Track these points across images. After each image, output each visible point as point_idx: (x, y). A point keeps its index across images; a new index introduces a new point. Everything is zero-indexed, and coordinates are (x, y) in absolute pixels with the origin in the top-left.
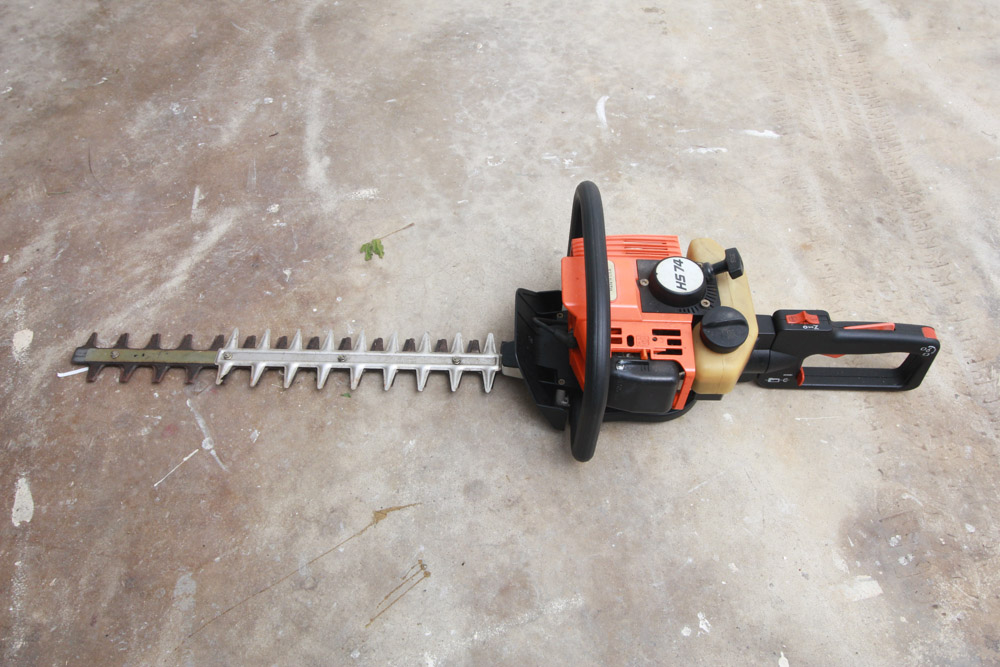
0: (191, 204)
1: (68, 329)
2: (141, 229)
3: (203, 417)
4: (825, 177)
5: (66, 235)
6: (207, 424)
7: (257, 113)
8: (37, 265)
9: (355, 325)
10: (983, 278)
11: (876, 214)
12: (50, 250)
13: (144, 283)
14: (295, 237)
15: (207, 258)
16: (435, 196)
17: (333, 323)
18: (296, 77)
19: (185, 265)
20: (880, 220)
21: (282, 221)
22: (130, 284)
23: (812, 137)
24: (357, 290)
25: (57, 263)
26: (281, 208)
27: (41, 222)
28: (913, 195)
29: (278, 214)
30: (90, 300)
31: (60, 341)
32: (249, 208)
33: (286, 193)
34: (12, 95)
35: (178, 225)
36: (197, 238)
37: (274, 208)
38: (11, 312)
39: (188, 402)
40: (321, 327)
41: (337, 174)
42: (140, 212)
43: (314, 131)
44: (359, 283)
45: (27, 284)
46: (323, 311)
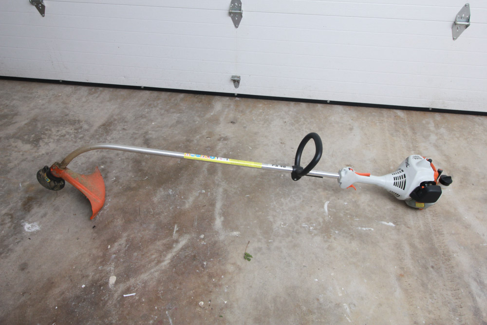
0: (173, 231)
1: (128, 278)
2: (155, 240)
3: (172, 319)
4: (412, 245)
5: (130, 240)
6: (173, 322)
7: (199, 196)
8: (119, 250)
9: (227, 288)
10: (473, 298)
11: (431, 264)
12: (124, 245)
13: (155, 262)
14: (209, 249)
15: (177, 254)
16: (261, 237)
17: (220, 286)
18: (214, 183)
19: (169, 256)
20: (432, 267)
21: (205, 242)
22: (150, 262)
23: (408, 227)
24: (230, 273)
25: (126, 250)
26: (205, 236)
27: (121, 234)
28: (447, 257)
29: (203, 239)
30: (136, 267)
31: (125, 282)
32: (193, 235)
33: (207, 230)
34: (115, 181)
35: (168, 239)
36: (174, 245)
37: (202, 236)
38: (109, 268)
39: (167, 312)
40: (216, 287)
41: (226, 224)
42: (155, 233)
43: (219, 205)
44: (230, 271)
45: (115, 258)
46: (216, 281)
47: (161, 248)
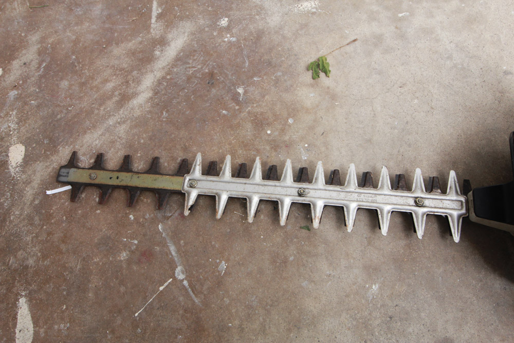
0: (150, 18)
1: (53, 146)
2: (109, 43)
3: (175, 244)
5: (46, 49)
6: (178, 251)
8: (25, 79)
9: (307, 150)
12: (34, 64)
13: (115, 99)
14: (245, 53)
15: (168, 74)
16: (375, 8)
19: (148, 81)
21: (232, 36)
22: (103, 100)
24: (307, 111)
25: (41, 77)
26: (230, 21)
27: (26, 36)
29: (228, 29)
30: (70, 115)
31: (47, 157)
32: (202, 22)
33: (234, 6)
35: (140, 39)
36: (157, 53)
37: (224, 22)
38: (5, 126)
39: (160, 227)
40: (276, 150)
42: (107, 26)
44: (308, 103)
45: (18, 98)
46: (276, 133)
47: (125, 63)
